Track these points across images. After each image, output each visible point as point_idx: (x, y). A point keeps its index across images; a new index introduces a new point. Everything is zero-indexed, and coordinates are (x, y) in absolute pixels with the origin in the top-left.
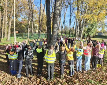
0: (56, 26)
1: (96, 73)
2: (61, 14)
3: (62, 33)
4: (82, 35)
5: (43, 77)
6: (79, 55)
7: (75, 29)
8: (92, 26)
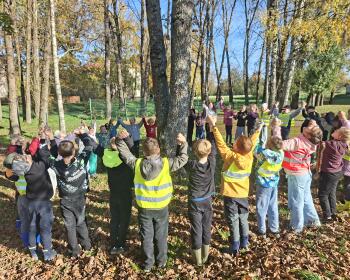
0: (184, 67)
1: (338, 239)
2: (214, 30)
3: (219, 93)
4: (288, 96)
5: (128, 260)
6: (268, 172)
7: (263, 76)
8: (325, 61)
